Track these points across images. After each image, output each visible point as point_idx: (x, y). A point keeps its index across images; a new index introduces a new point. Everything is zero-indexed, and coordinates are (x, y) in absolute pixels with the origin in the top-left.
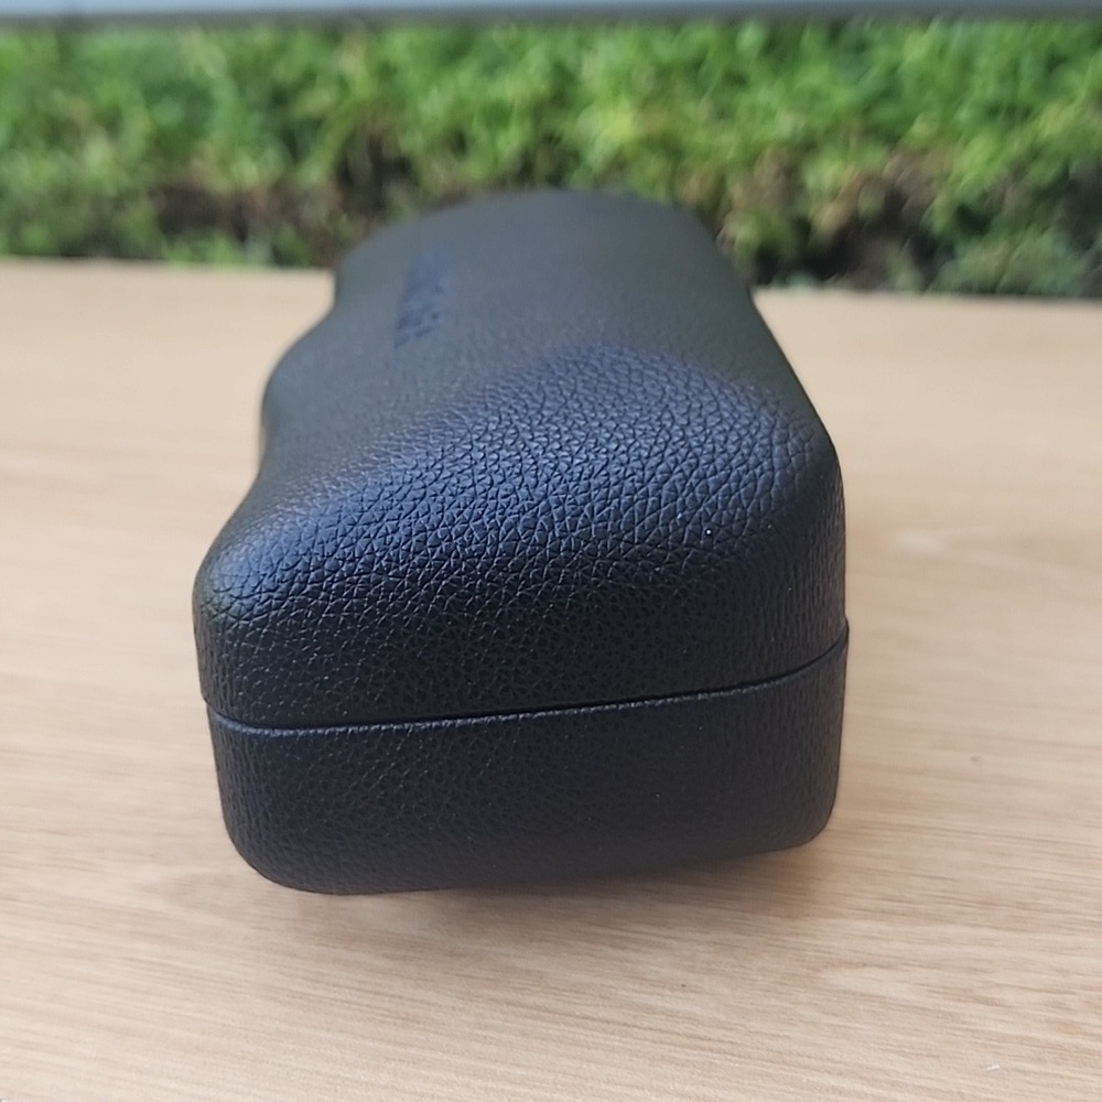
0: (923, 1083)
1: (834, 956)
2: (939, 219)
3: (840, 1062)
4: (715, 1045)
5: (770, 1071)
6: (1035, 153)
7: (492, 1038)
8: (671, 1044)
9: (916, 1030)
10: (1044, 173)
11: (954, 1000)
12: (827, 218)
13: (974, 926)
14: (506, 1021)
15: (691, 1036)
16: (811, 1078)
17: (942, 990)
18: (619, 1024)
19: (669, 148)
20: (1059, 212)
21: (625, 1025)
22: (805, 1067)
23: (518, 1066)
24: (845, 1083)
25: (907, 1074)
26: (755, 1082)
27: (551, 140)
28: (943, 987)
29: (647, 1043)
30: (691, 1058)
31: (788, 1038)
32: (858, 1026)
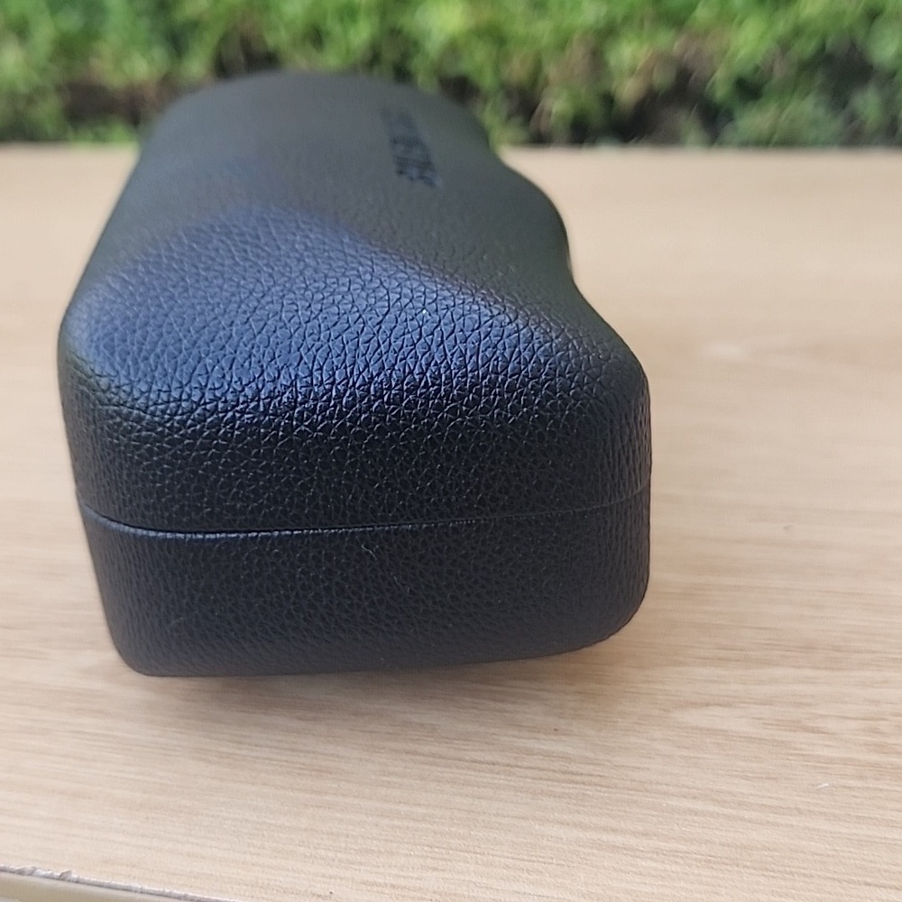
0: (765, 801)
1: (681, 698)
2: (720, 89)
3: (694, 788)
4: (586, 779)
5: (635, 798)
6: (798, 31)
7: (395, 783)
8: (549, 780)
9: (755, 757)
10: (806, 48)
11: (785, 730)
12: (628, 91)
13: (798, 667)
14: (405, 767)
15: (565, 773)
16: (669, 802)
17: (774, 722)
18: (504, 765)
19: (494, 35)
20: (820, 78)
21: (508, 765)
22: (665, 793)
23: (419, 805)
24: (699, 806)
25: (751, 795)
26: (622, 808)
27: (395, 33)
28: (776, 720)
29: (529, 780)
30: (567, 791)
31: (648, 769)
32: (706, 756)
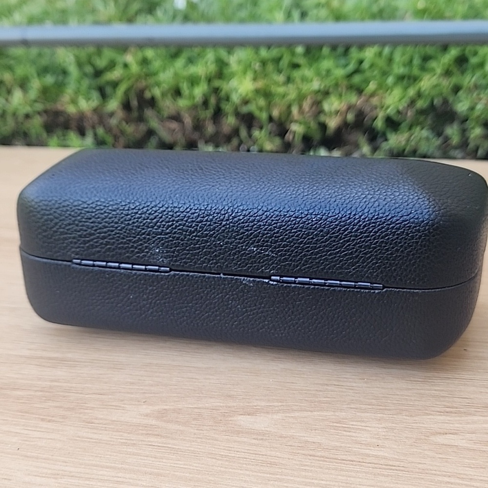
0: (482, 478)
1: (433, 431)
2: (379, 124)
3: (448, 472)
4: (398, 468)
5: (422, 477)
6: (419, 95)
7: (309, 470)
8: (380, 468)
9: (474, 458)
10: (421, 104)
11: (485, 446)
12: (333, 123)
13: (484, 416)
14: (311, 463)
15: (387, 465)
16: (439, 479)
17: (479, 442)
18: (357, 462)
19: (266, 94)
20: (429, 121)
21: (359, 462)
22: (435, 475)
23: (322, 480)
24: (452, 480)
25: (475, 475)
26: (417, 482)
27: (216, 91)
28: (479, 441)
29: (370, 469)
30: (389, 474)
31: (425, 464)
32: (450, 457)
